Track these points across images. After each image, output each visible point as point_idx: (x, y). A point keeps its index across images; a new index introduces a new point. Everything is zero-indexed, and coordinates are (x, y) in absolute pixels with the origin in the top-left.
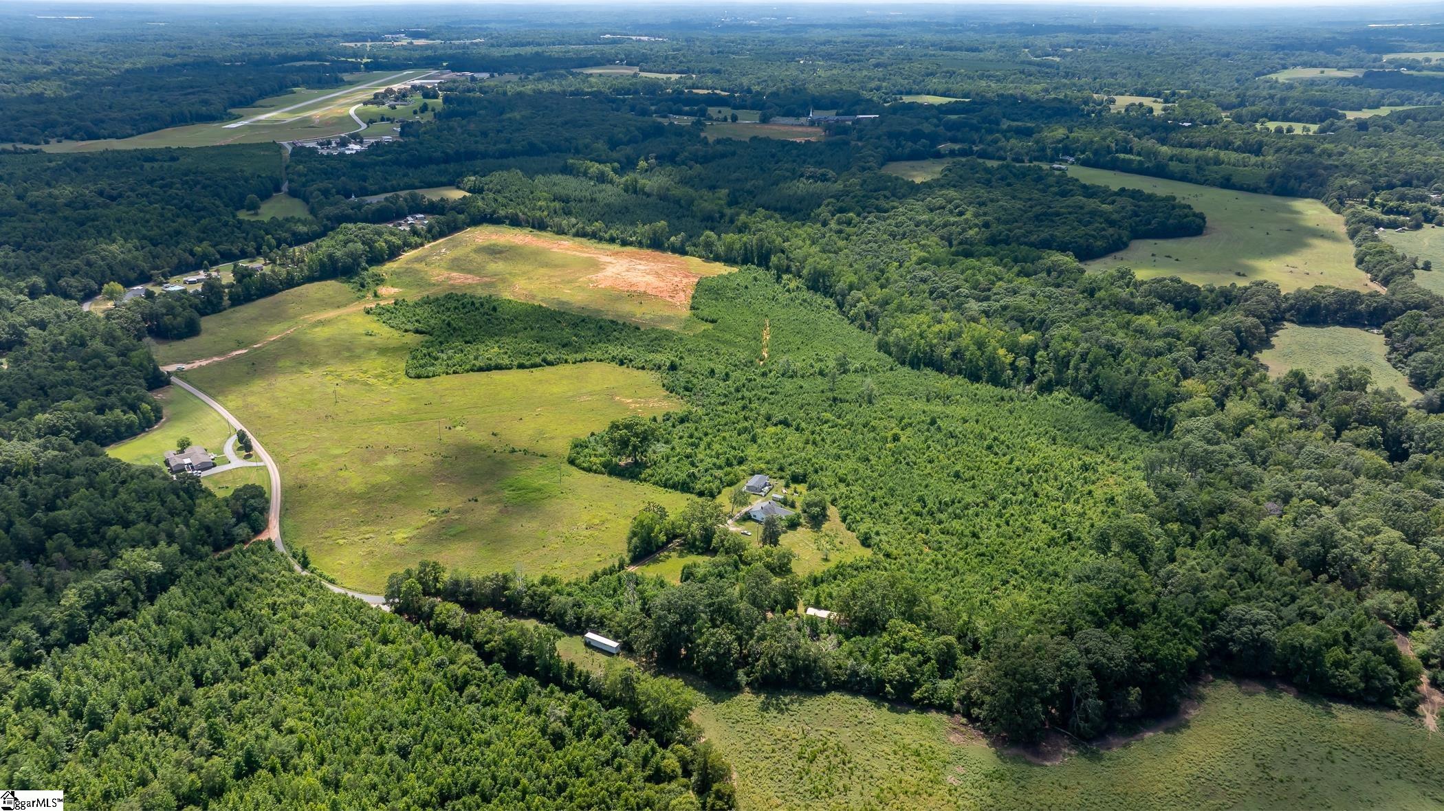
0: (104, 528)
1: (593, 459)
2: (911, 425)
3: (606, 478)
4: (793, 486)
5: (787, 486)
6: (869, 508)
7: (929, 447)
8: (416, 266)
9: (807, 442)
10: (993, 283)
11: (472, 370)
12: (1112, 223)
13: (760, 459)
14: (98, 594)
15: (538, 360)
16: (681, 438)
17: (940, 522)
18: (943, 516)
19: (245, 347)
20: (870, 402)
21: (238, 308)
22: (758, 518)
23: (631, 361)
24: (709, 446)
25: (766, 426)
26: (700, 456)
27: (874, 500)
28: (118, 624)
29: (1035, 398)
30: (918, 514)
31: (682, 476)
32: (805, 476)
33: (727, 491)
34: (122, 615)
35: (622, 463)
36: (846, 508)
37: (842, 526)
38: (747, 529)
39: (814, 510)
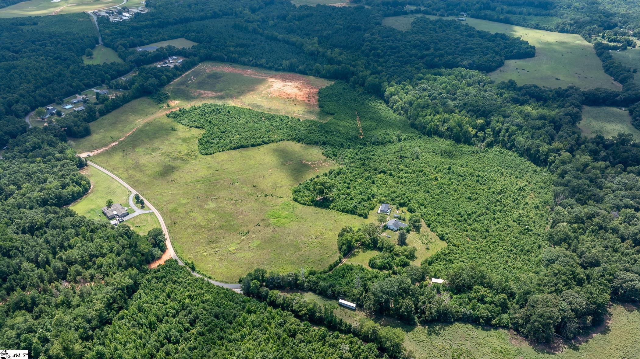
0: (94, 259)
1: (305, 198)
2: (440, 170)
4: (401, 209)
5: (398, 209)
6: (438, 219)
7: (452, 183)
8: (182, 87)
10: (456, 90)
11: (231, 149)
12: (497, 53)
13: (381, 194)
14: (108, 300)
15: (259, 141)
17: (470, 225)
18: (470, 221)
19: (116, 141)
20: (418, 158)
21: (104, 117)
22: (392, 228)
23: (303, 140)
25: (376, 174)
27: (439, 214)
28: (121, 313)
29: (487, 151)
30: (460, 221)
31: (351, 207)
32: (405, 203)
33: (372, 213)
34: (121, 308)
35: (318, 199)
36: (428, 220)
37: (429, 230)
38: (388, 234)
39: (417, 224)
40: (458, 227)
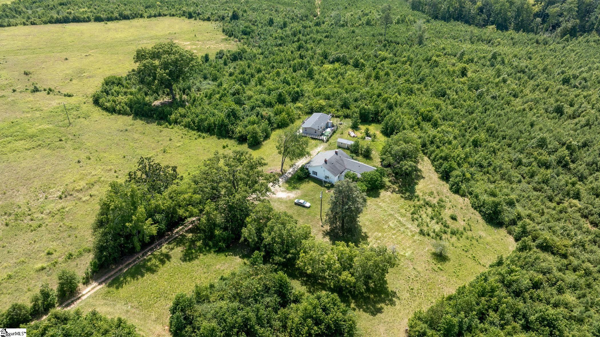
1: (121, 99)
3: (129, 119)
4: (363, 128)
5: (355, 127)
6: (476, 158)
9: (368, 77)
11: (49, 22)
13: (318, 94)
15: (116, 15)
16: (231, 75)
20: (420, 43)
22: (321, 175)
24: (260, 82)
25: (323, 63)
26: (249, 93)
27: (476, 144)
31: (221, 115)
32: (377, 113)
33: (276, 135)
35: (157, 103)
36: (445, 159)
37: (445, 187)
38: (303, 196)
39: (407, 165)
40: (546, 182)
